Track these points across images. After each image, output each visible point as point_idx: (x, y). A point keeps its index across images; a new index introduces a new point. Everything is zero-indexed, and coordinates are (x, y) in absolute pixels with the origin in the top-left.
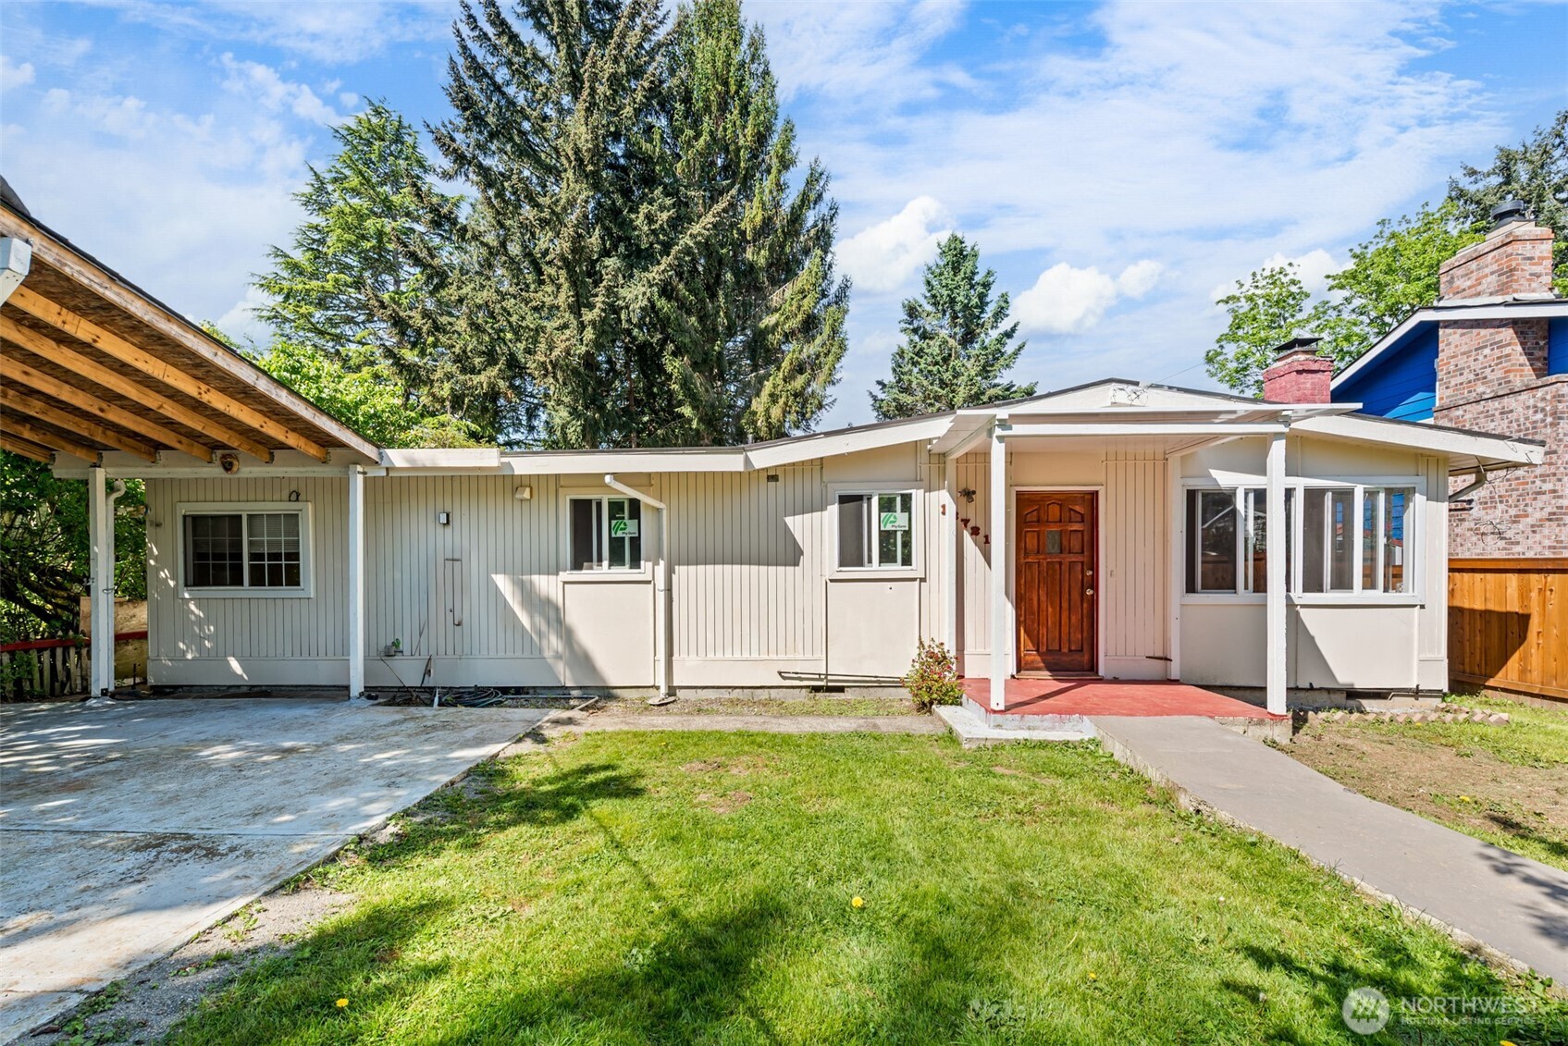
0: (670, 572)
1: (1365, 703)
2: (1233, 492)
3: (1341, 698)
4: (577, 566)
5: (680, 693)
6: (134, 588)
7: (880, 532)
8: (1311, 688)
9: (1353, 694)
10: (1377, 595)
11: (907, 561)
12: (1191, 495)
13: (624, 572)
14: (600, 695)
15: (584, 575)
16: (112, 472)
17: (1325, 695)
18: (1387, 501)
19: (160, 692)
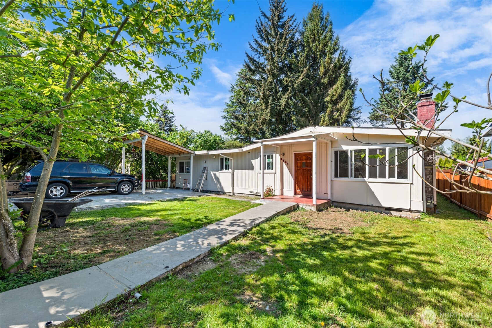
0: (233, 171)
1: (392, 212)
2: (347, 151)
3: (383, 210)
4: (221, 170)
5: (235, 194)
6: (173, 172)
7: (267, 163)
8: (372, 206)
9: (387, 209)
10: (395, 180)
11: (272, 169)
12: (336, 152)
13: (227, 171)
14: (224, 193)
15: (222, 171)
16: (171, 156)
17: (378, 208)
18: (398, 151)
19: (177, 188)
